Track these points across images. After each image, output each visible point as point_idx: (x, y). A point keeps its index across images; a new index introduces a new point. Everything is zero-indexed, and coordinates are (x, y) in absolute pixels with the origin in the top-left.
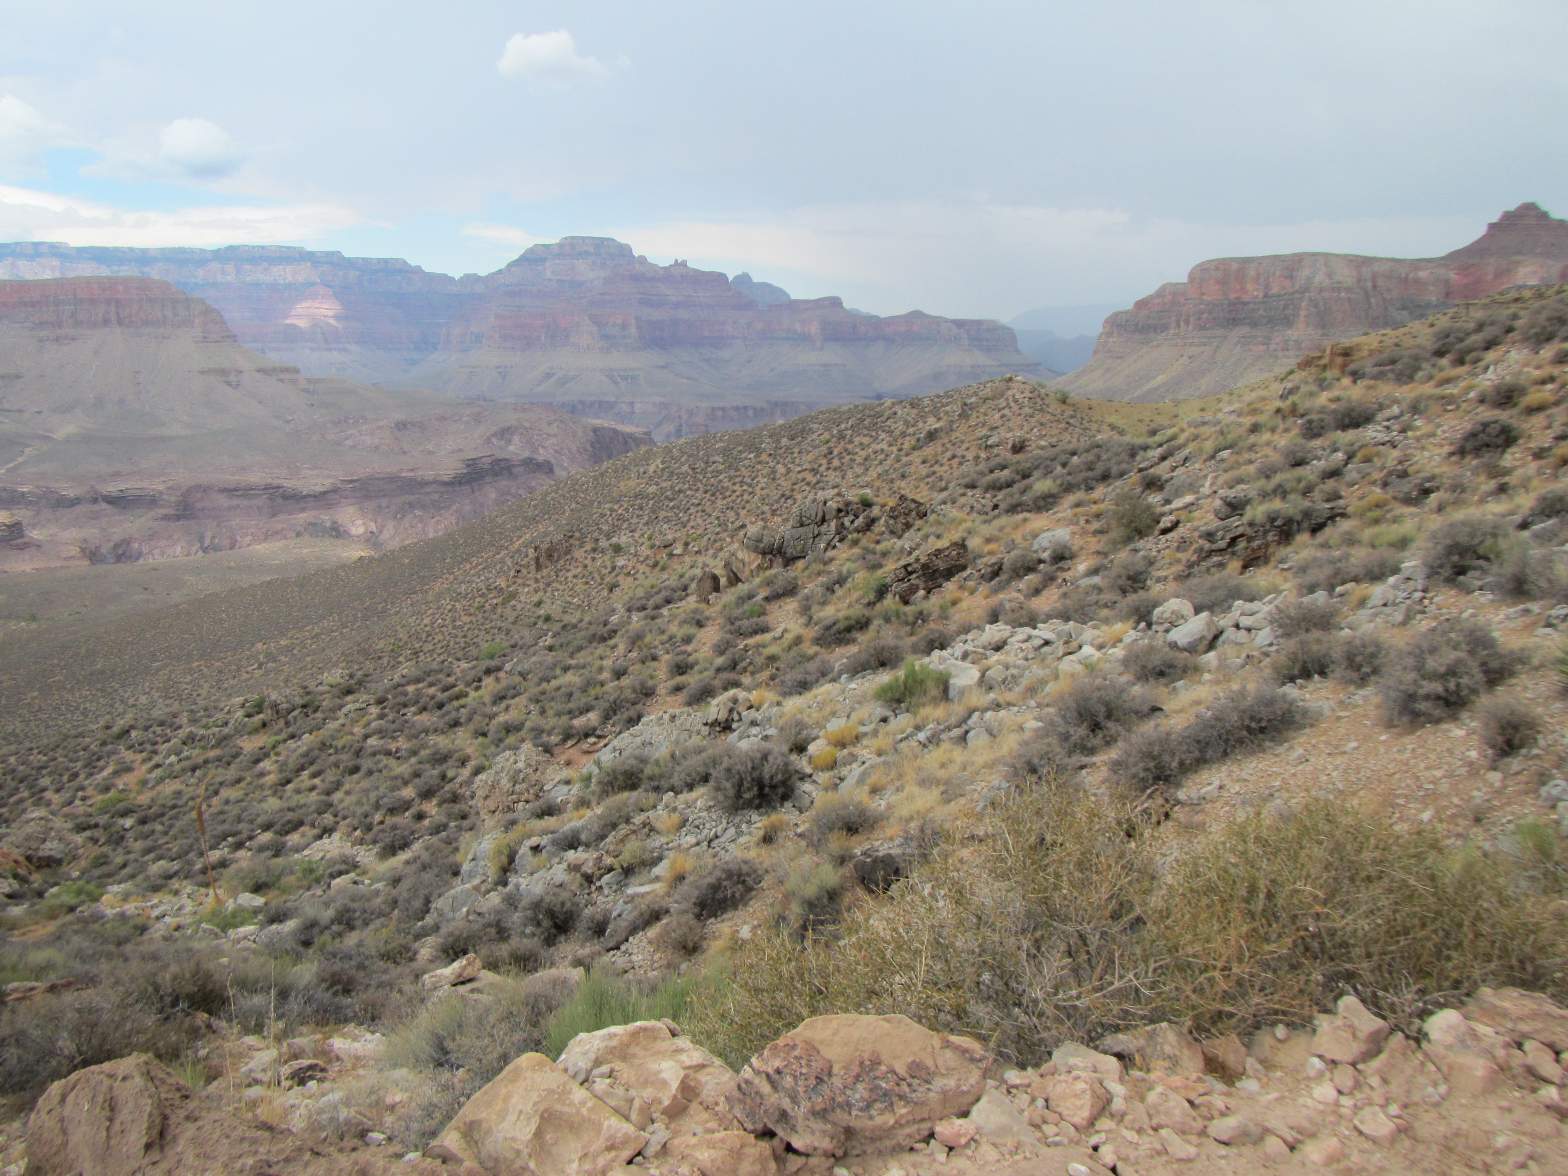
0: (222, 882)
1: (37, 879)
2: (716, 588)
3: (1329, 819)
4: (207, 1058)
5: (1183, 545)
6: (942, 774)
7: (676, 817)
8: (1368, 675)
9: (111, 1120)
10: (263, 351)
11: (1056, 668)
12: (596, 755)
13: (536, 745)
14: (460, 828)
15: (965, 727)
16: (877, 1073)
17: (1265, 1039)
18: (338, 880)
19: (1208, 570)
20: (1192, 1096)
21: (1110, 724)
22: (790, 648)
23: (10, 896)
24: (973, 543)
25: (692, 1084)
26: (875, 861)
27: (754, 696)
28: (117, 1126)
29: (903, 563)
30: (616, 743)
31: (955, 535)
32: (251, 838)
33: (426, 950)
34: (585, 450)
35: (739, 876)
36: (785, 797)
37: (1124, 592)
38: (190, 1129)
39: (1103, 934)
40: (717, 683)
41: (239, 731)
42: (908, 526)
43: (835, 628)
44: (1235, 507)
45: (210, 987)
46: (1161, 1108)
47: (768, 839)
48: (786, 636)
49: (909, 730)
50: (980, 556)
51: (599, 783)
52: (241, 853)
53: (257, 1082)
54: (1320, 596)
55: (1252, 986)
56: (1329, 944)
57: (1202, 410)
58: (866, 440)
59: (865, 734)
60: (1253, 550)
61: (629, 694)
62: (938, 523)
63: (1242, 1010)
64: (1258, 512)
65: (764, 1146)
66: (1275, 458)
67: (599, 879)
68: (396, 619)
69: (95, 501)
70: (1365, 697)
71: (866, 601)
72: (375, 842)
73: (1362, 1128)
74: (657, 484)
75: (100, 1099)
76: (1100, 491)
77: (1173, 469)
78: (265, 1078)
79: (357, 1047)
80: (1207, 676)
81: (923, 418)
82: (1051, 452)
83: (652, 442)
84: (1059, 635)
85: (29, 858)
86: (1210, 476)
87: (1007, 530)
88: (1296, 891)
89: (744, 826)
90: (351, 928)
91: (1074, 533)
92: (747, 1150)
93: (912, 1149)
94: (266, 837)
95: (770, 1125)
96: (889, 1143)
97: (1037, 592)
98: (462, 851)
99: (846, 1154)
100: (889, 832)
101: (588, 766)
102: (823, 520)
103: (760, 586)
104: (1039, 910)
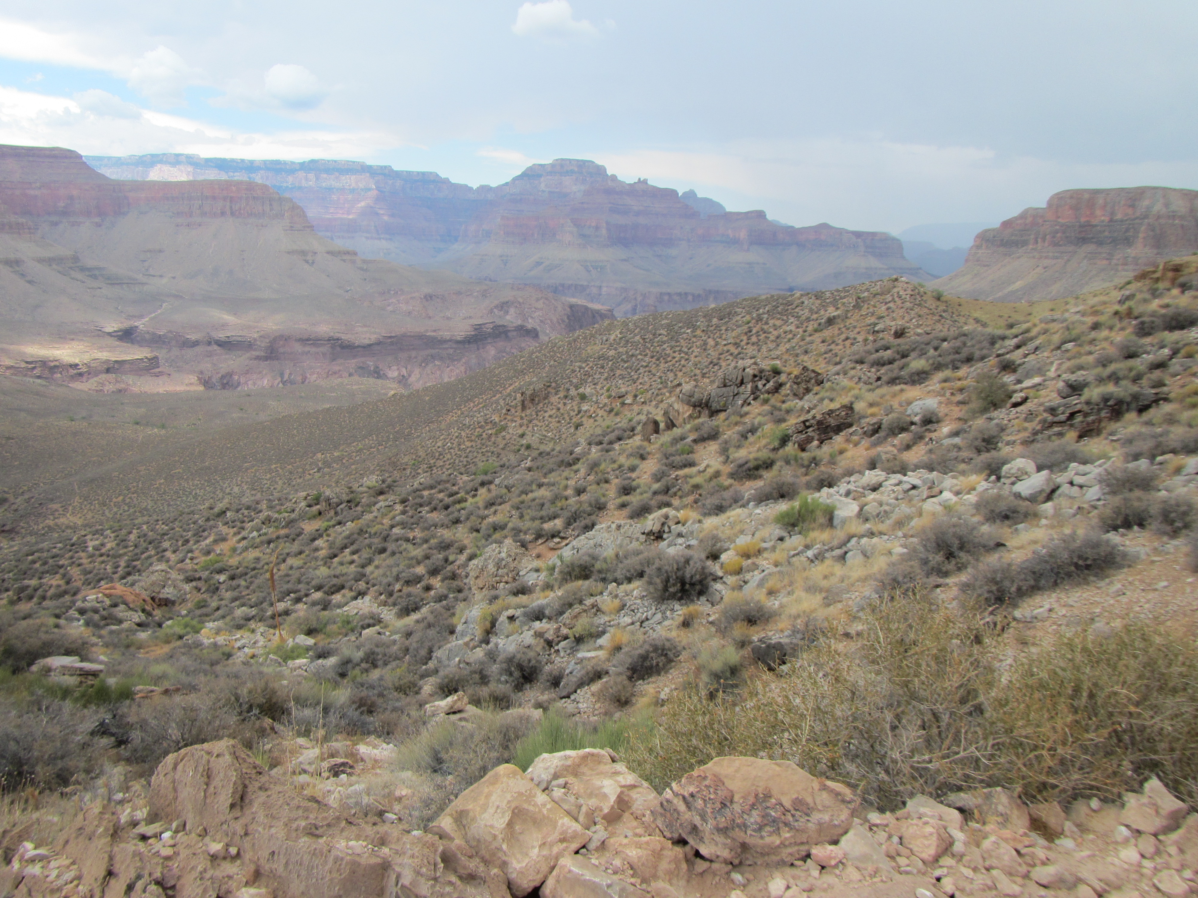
0: (285, 626)
1: (158, 614)
2: (657, 431)
3: (1144, 638)
4: (270, 751)
5: (1030, 416)
6: (825, 583)
7: (617, 602)
8: (1180, 529)
9: (207, 784)
10: (332, 239)
11: (921, 508)
12: (559, 552)
13: (515, 541)
14: (456, 599)
15: (844, 549)
16: (768, 804)
17: (1081, 808)
18: (367, 631)
19: (1049, 437)
20: (1019, 847)
21: (962, 554)
22: (711, 479)
23: (139, 625)
24: (859, 406)
25: (626, 798)
26: (769, 646)
27: (681, 514)
28: (211, 789)
29: (802, 419)
30: (574, 543)
31: (845, 400)
32: (307, 595)
33: (428, 687)
34: (563, 321)
35: (663, 650)
36: (701, 593)
37: (979, 451)
38: (262, 796)
39: (951, 713)
40: (653, 503)
41: (303, 517)
42: (808, 390)
43: (746, 466)
44: (1075, 388)
45: (274, 700)
46: (993, 853)
47: (686, 624)
48: (708, 470)
49: (801, 548)
50: (864, 417)
51: (561, 572)
52: (300, 606)
53: (305, 771)
54: (1143, 464)
55: (1073, 766)
56: (1138, 738)
57: (1052, 310)
58: (778, 323)
59: (766, 549)
60: (1088, 424)
61: (586, 507)
62: (832, 389)
63: (1064, 783)
64: (1094, 393)
65: (679, 850)
66: (1112, 351)
67: (557, 644)
68: (417, 441)
69: (209, 343)
70: (1176, 548)
71: (772, 447)
72: (394, 604)
73: (1160, 886)
74: (616, 349)
75: (201, 769)
76: (964, 371)
77: (1025, 356)
78: (311, 769)
79: (376, 753)
80: (1044, 522)
81: (825, 307)
82: (926, 338)
83: (613, 317)
84: (924, 482)
85: (153, 599)
86: (1056, 362)
87: (888, 397)
88: (1115, 693)
89: (668, 613)
90: (375, 666)
91: (940, 403)
92: (665, 852)
93: (792, 865)
94: (317, 595)
95: (684, 836)
96: (775, 858)
97: (908, 447)
98: (457, 616)
99: (741, 863)
100: (781, 625)
101: (553, 559)
102: (742, 383)
103: (690, 431)
104: (901, 692)
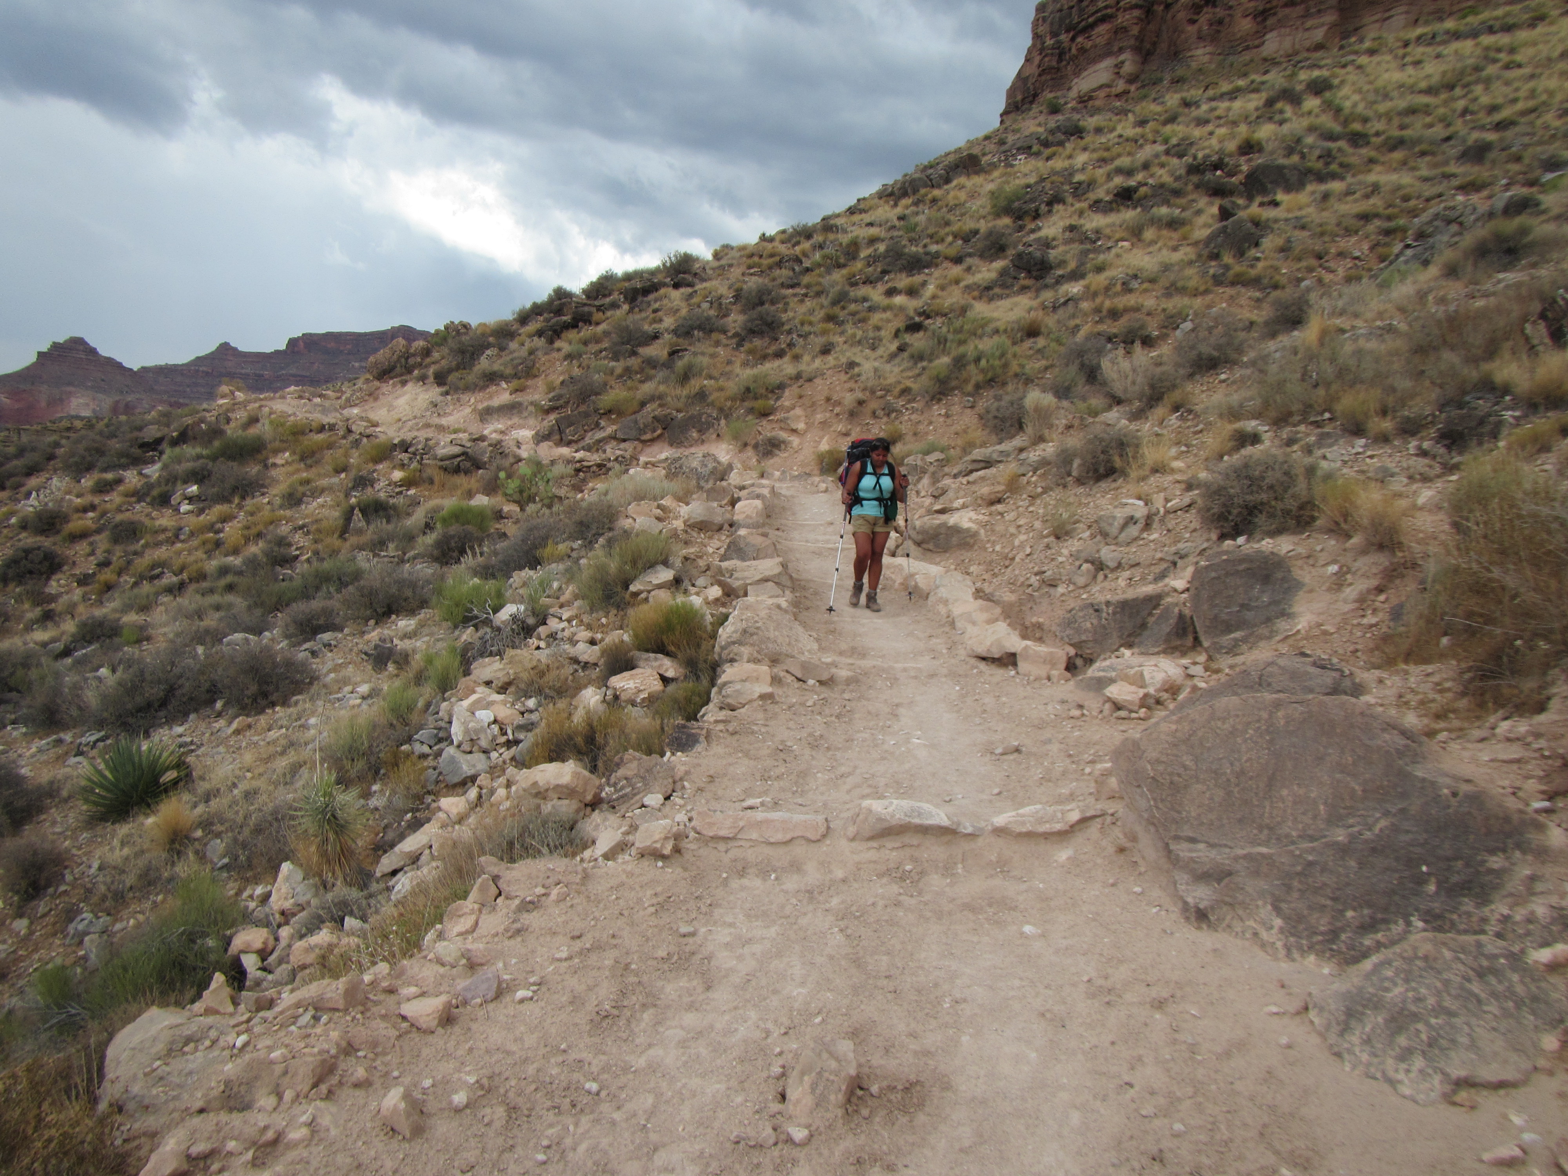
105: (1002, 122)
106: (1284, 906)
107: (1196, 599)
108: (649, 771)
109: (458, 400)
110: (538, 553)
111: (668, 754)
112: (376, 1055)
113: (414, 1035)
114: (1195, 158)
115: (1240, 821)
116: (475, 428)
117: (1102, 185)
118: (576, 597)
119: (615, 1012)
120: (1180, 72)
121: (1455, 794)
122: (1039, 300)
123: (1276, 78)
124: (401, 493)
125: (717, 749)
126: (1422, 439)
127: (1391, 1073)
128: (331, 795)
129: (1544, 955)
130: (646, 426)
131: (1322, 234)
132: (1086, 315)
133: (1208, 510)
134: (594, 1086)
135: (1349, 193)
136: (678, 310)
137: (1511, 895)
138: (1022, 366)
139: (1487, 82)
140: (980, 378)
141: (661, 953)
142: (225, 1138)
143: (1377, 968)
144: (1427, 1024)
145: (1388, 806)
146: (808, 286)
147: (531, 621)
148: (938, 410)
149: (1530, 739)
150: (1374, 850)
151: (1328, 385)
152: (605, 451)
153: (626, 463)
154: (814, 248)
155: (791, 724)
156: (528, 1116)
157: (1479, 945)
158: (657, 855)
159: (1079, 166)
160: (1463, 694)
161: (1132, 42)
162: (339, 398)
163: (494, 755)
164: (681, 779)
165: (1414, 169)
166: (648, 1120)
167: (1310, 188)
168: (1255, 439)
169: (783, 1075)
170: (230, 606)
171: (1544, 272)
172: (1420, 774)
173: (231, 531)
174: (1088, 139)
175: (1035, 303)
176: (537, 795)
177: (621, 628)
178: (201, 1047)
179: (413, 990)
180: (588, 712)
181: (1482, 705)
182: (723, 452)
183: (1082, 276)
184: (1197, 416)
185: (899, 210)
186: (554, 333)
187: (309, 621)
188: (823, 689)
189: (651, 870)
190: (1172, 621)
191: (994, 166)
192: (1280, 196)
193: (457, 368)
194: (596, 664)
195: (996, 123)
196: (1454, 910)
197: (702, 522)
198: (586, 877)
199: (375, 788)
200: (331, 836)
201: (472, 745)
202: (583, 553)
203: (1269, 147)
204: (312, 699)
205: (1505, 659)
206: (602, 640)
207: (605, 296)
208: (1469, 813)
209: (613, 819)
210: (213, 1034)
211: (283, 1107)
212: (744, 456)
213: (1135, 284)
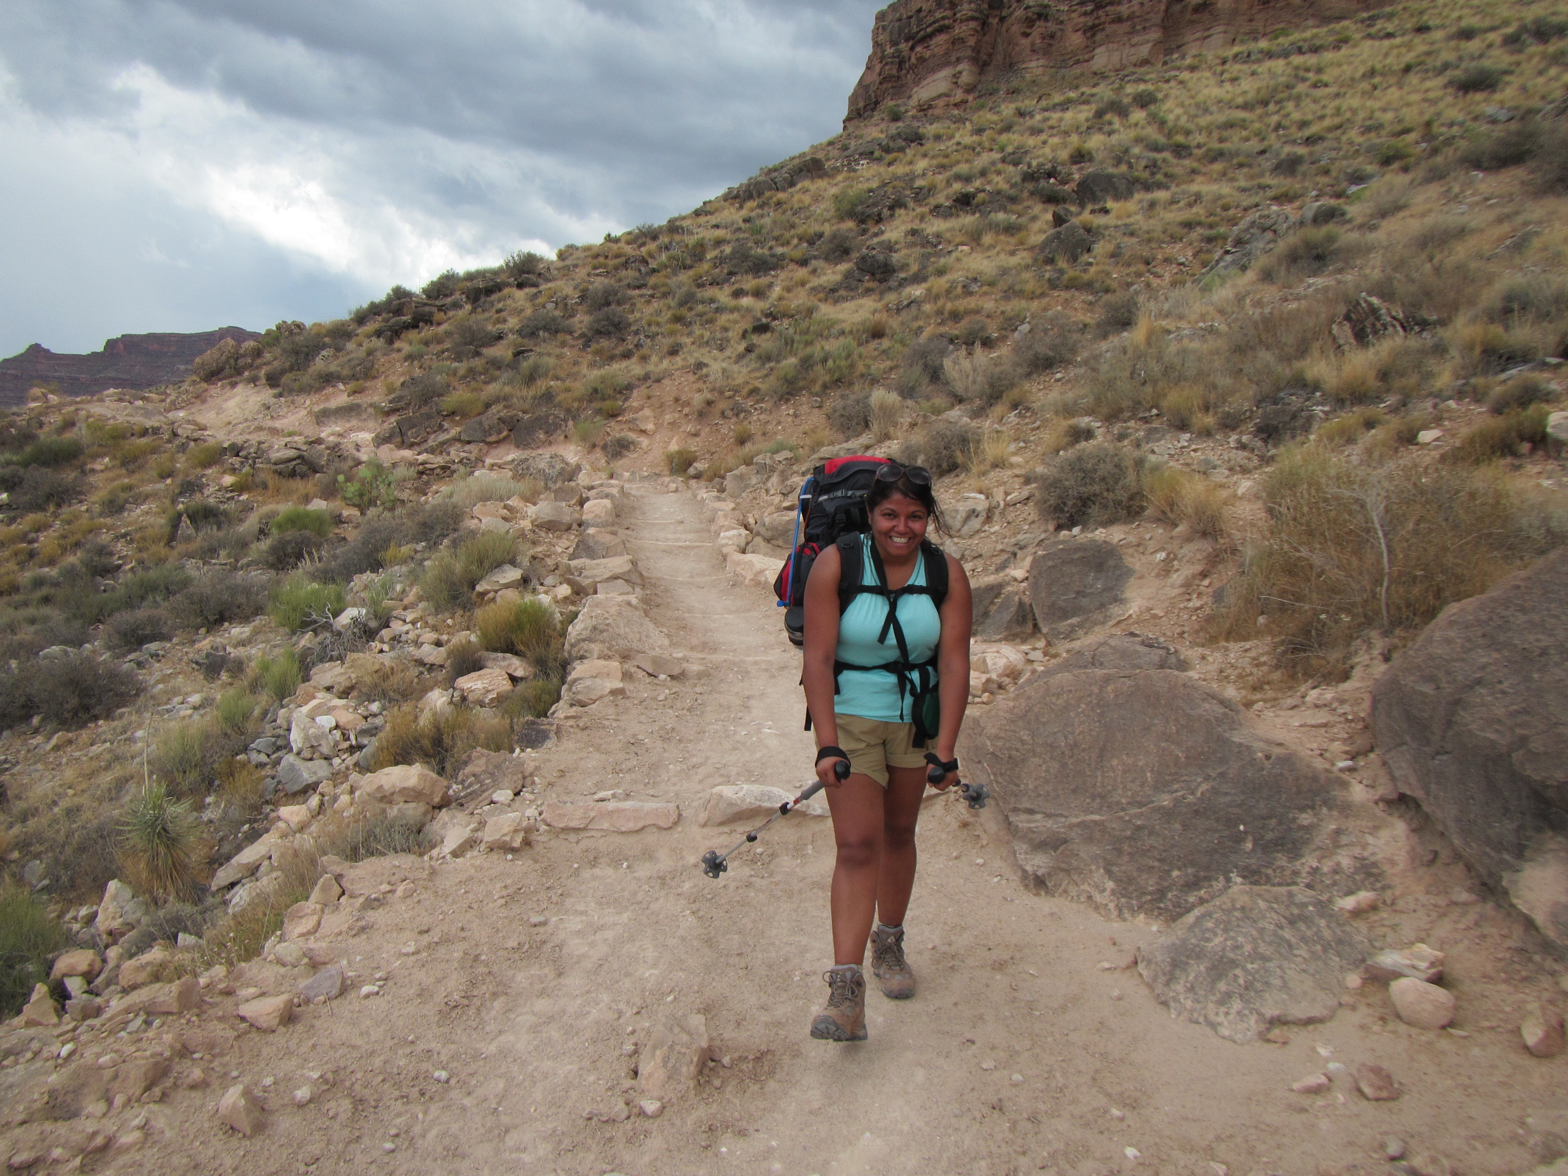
105: (845, 128)
106: (1115, 869)
107: (1035, 587)
108: (498, 767)
109: (293, 402)
110: (380, 556)
111: (518, 750)
112: (214, 1056)
113: (254, 1035)
114: (1029, 166)
115: (1074, 791)
116: (312, 431)
117: (941, 191)
118: (421, 599)
119: (465, 1002)
120: (1015, 83)
121: (1268, 757)
122: (883, 302)
123: (1104, 91)
124: (232, 498)
125: (568, 744)
126: (1241, 433)
127: (1212, 1017)
128: (161, 807)
129: (1349, 903)
130: (491, 428)
131: (1149, 241)
132: (928, 317)
133: (1045, 502)
134: (443, 1075)
135: (1173, 202)
136: (522, 310)
137: (1319, 848)
138: (868, 367)
139: (1298, 99)
140: (827, 378)
141: (512, 943)
142: (50, 1147)
143: (1199, 920)
144: (1244, 969)
145: (1209, 771)
146: (654, 287)
147: (373, 624)
148: (786, 410)
149: (1335, 705)
150: (1196, 812)
151: (1155, 382)
152: (449, 454)
153: (472, 465)
154: (660, 249)
155: (643, 718)
156: (376, 1107)
157: (1291, 895)
158: (506, 848)
159: (920, 172)
160: (1277, 667)
161: (969, 52)
162: (163, 401)
163: (336, 761)
164: (531, 775)
165: (1232, 180)
166: (499, 1104)
167: (1137, 196)
168: (1088, 434)
169: (636, 1052)
170: (46, 619)
171: (1349, 277)
172: (1236, 740)
173: (46, 541)
174: (928, 146)
175: (879, 305)
176: (383, 799)
177: (468, 629)
178: (21, 1060)
179: (252, 990)
180: (435, 714)
181: (1293, 676)
182: (571, 453)
183: (924, 279)
184: (1034, 413)
185: (744, 213)
186: (394, 334)
187: (134, 631)
188: (674, 683)
189: (500, 863)
190: (1013, 609)
191: (837, 170)
192: (1110, 204)
193: (291, 369)
194: (442, 666)
195: (839, 129)
196: (1269, 865)
197: (550, 522)
198: (433, 873)
199: (209, 800)
200: (162, 850)
201: (312, 752)
202: (426, 555)
203: (1099, 156)
204: (138, 712)
205: (1313, 632)
206: (449, 641)
207: (446, 296)
208: (1281, 774)
209: (461, 816)
210: (35, 1045)
211: (113, 1112)
212: (592, 457)
213: (975, 288)
